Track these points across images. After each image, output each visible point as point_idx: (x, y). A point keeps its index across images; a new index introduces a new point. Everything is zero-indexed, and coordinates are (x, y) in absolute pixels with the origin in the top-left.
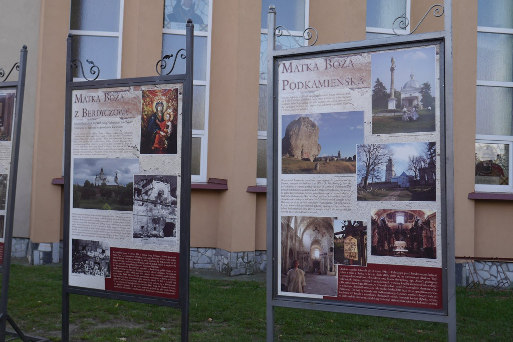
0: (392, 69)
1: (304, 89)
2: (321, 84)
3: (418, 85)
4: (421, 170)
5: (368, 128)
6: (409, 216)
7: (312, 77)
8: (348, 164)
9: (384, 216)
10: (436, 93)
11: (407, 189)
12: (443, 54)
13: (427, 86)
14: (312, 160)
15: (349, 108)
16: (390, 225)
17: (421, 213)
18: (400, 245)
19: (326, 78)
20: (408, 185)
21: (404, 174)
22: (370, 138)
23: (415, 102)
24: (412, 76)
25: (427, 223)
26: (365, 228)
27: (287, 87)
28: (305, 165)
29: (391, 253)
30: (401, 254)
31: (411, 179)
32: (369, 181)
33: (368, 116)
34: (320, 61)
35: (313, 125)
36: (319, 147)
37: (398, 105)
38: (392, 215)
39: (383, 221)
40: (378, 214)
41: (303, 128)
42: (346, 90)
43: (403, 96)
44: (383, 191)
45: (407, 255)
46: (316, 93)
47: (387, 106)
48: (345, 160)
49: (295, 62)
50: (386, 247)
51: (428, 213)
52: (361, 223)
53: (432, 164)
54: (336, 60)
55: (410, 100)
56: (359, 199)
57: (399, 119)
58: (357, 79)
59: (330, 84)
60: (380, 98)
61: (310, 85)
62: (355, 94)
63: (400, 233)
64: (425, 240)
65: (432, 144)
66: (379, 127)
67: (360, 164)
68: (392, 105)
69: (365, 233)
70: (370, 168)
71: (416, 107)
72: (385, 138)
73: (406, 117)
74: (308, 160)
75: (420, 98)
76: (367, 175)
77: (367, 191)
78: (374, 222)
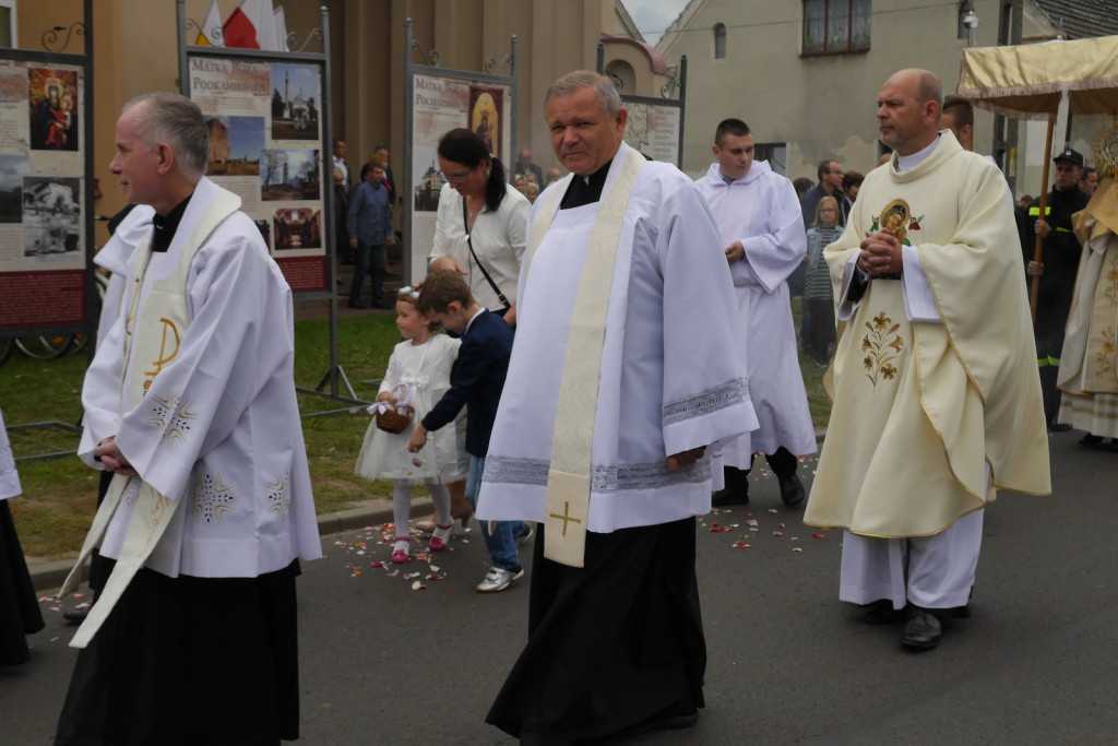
0: (287, 81)
1: (214, 90)
2: (229, 87)
3: (306, 98)
4: (310, 174)
5: (268, 134)
6: (302, 213)
7: (220, 78)
8: (253, 166)
9: (283, 215)
10: (318, 107)
11: (299, 190)
12: (323, 73)
13: (311, 101)
14: (223, 161)
15: (252, 114)
16: (288, 222)
17: (309, 211)
18: (296, 240)
19: (234, 81)
20: (299, 186)
21: (296, 177)
22: (270, 144)
23: (304, 114)
24: (301, 89)
25: (314, 219)
26: (268, 226)
27: (198, 86)
28: (217, 167)
29: (289, 246)
30: (296, 247)
31: (301, 181)
32: (270, 183)
33: (268, 122)
34: (228, 63)
35: (223, 128)
36: (229, 150)
37: (291, 115)
38: (288, 213)
39: (282, 219)
40: (279, 212)
41: (215, 130)
42: (249, 95)
43: (295, 106)
44: (282, 192)
45: (302, 247)
46: (225, 95)
47: (282, 115)
48: (250, 163)
49: (206, 61)
50: (285, 242)
51: (315, 210)
52: (265, 221)
53: (317, 168)
54: (243, 65)
55: (300, 111)
56: (264, 199)
57: (291, 127)
58: (260, 84)
59: (238, 88)
60: (278, 107)
61: (220, 86)
62: (258, 100)
63: (295, 228)
64: (313, 233)
65: (316, 152)
66: (278, 133)
67: (263, 167)
68: (287, 114)
69: (268, 231)
70: (271, 172)
71: (305, 117)
72: (282, 144)
73: (297, 126)
74: (219, 162)
75: (308, 110)
76: (269, 177)
77: (270, 193)
78: (275, 221)
